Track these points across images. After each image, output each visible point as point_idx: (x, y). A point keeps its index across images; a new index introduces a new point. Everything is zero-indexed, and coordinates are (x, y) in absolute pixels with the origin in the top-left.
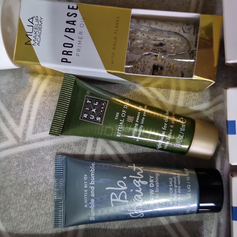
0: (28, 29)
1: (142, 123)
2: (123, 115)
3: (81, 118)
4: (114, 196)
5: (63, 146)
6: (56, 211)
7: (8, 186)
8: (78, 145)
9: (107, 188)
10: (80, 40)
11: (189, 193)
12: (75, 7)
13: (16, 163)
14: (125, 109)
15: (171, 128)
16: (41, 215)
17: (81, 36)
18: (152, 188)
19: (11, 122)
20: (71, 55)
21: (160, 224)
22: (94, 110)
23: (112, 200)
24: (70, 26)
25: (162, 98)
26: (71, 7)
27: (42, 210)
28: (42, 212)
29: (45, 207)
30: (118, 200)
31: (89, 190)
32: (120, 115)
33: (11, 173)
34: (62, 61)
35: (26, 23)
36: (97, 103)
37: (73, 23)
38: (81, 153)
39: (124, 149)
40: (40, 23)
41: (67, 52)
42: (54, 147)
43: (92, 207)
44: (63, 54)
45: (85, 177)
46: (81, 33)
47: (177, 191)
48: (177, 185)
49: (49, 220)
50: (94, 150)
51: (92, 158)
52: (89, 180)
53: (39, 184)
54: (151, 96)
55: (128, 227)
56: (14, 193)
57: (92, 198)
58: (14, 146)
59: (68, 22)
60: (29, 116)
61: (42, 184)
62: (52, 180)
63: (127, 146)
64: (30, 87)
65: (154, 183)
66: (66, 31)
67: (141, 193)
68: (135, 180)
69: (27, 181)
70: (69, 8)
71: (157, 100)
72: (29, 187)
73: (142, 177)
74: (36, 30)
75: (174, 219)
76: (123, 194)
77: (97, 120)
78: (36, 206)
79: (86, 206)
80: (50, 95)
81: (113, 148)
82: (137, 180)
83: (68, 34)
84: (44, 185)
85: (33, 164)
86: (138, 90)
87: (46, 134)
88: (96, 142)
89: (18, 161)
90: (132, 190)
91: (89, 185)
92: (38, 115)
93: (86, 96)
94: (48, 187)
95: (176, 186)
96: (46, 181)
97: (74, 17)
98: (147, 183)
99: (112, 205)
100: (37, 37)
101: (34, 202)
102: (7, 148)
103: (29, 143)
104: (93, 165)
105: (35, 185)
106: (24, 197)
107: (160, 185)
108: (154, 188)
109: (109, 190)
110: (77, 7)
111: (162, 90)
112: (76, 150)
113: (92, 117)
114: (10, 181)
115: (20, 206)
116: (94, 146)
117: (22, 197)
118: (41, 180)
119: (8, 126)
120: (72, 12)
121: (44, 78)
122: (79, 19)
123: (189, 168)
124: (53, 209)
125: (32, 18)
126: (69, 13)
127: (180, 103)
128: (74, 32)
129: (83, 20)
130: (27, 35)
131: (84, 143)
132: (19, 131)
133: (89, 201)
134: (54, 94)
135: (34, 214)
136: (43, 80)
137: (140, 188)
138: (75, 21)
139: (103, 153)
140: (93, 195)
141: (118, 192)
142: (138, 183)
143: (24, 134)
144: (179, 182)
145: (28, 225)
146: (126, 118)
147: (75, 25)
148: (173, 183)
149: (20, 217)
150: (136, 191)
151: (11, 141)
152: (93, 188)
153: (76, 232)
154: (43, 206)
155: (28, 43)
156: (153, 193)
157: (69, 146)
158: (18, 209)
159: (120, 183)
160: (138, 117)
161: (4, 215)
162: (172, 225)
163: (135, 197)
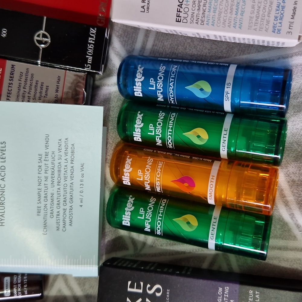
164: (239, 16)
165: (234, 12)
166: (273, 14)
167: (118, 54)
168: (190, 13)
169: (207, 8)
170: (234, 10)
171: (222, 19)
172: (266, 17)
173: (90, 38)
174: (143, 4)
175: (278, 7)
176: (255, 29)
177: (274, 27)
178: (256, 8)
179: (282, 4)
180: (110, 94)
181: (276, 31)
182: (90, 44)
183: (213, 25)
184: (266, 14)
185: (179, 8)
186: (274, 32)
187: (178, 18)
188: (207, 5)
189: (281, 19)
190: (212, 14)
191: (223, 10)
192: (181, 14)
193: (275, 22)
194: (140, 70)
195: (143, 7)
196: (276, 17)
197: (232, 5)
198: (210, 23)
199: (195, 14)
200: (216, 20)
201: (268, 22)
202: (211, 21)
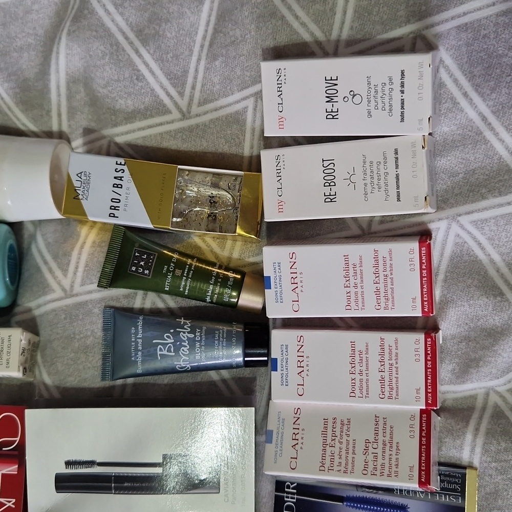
0: (77, 184)
1: (190, 276)
2: (172, 268)
3: (130, 271)
4: (160, 349)
5: (112, 299)
6: (104, 364)
7: (55, 339)
8: (127, 299)
9: (154, 341)
10: (127, 195)
11: (234, 345)
12: (123, 163)
13: (63, 316)
14: (173, 262)
15: (219, 282)
16: (89, 368)
17: (128, 191)
18: (198, 341)
19: (58, 273)
20: (118, 210)
21: (211, 380)
22: (142, 263)
23: (159, 353)
24: (118, 182)
25: (217, 249)
26: (119, 163)
27: (90, 363)
28: (89, 365)
29: (93, 360)
30: (165, 352)
31: (137, 343)
32: (168, 269)
33: (58, 326)
34: (110, 216)
35: (74, 178)
36: (145, 255)
37: (121, 178)
38: (130, 306)
39: (175, 302)
40: (88, 178)
41: (115, 207)
42: (102, 299)
43: (139, 360)
44: (111, 209)
45: (133, 331)
46: (128, 189)
47: (222, 343)
48: (223, 338)
49: (96, 373)
50: (144, 304)
51: (141, 311)
52: (136, 333)
53: (86, 337)
54: (206, 247)
55: (177, 382)
56: (61, 346)
57: (140, 350)
58: (62, 299)
59: (115, 178)
60: (77, 268)
61: (89, 336)
62: (100, 333)
63: (179, 299)
64: (78, 236)
65: (201, 336)
66: (114, 187)
67: (188, 346)
68: (182, 333)
69: (74, 334)
70: (117, 164)
71: (212, 251)
72: (76, 340)
73: (189, 330)
74: (84, 185)
75: (225, 373)
76: (170, 347)
77: (146, 273)
78: (84, 360)
79: (133, 359)
80: (99, 246)
81: (164, 301)
82: (184, 333)
83: (116, 190)
84: (91, 338)
85: (81, 317)
86: (192, 241)
87: (94, 286)
88: (146, 295)
89: (66, 314)
90: (178, 343)
91: (136, 338)
92: (86, 267)
93: (135, 248)
94: (96, 340)
95: (221, 339)
96: (94, 334)
97: (122, 172)
98: (193, 336)
99: (159, 358)
100: (86, 192)
101: (82, 356)
102: (54, 301)
103: (77, 295)
104: (141, 318)
105: (82, 338)
107: (206, 338)
108: (200, 341)
109: (156, 343)
110: (125, 163)
111: (218, 240)
112: (125, 303)
113: (140, 270)
114: (57, 334)
115: (68, 360)
116: (144, 299)
117: (70, 350)
118: (89, 333)
119: (55, 278)
120: (120, 167)
121: (93, 227)
122: (127, 175)
123: (238, 322)
124: (100, 363)
125: (81, 173)
126: (117, 169)
127: (236, 255)
128: (121, 188)
129: (130, 176)
130: (75, 190)
131: (133, 296)
132: (66, 283)
133: (136, 354)
134: (103, 244)
135: (81, 367)
136: (92, 229)
137: (186, 341)
138: (123, 177)
139: (153, 307)
140: (140, 348)
141: (164, 345)
142: (185, 336)
143: (72, 286)
144: (225, 335)
145: (76, 379)
146: (174, 271)
147: (122, 180)
148: (219, 336)
149: (67, 370)
150: (183, 343)
151: (58, 293)
152: (140, 341)
153: (124, 386)
154: (91, 359)
155: (76, 197)
156: (199, 346)
157: (118, 299)
158: (65, 363)
159: (166, 336)
160: (186, 270)
161: (51, 369)
162: (224, 381)
163: (181, 350)
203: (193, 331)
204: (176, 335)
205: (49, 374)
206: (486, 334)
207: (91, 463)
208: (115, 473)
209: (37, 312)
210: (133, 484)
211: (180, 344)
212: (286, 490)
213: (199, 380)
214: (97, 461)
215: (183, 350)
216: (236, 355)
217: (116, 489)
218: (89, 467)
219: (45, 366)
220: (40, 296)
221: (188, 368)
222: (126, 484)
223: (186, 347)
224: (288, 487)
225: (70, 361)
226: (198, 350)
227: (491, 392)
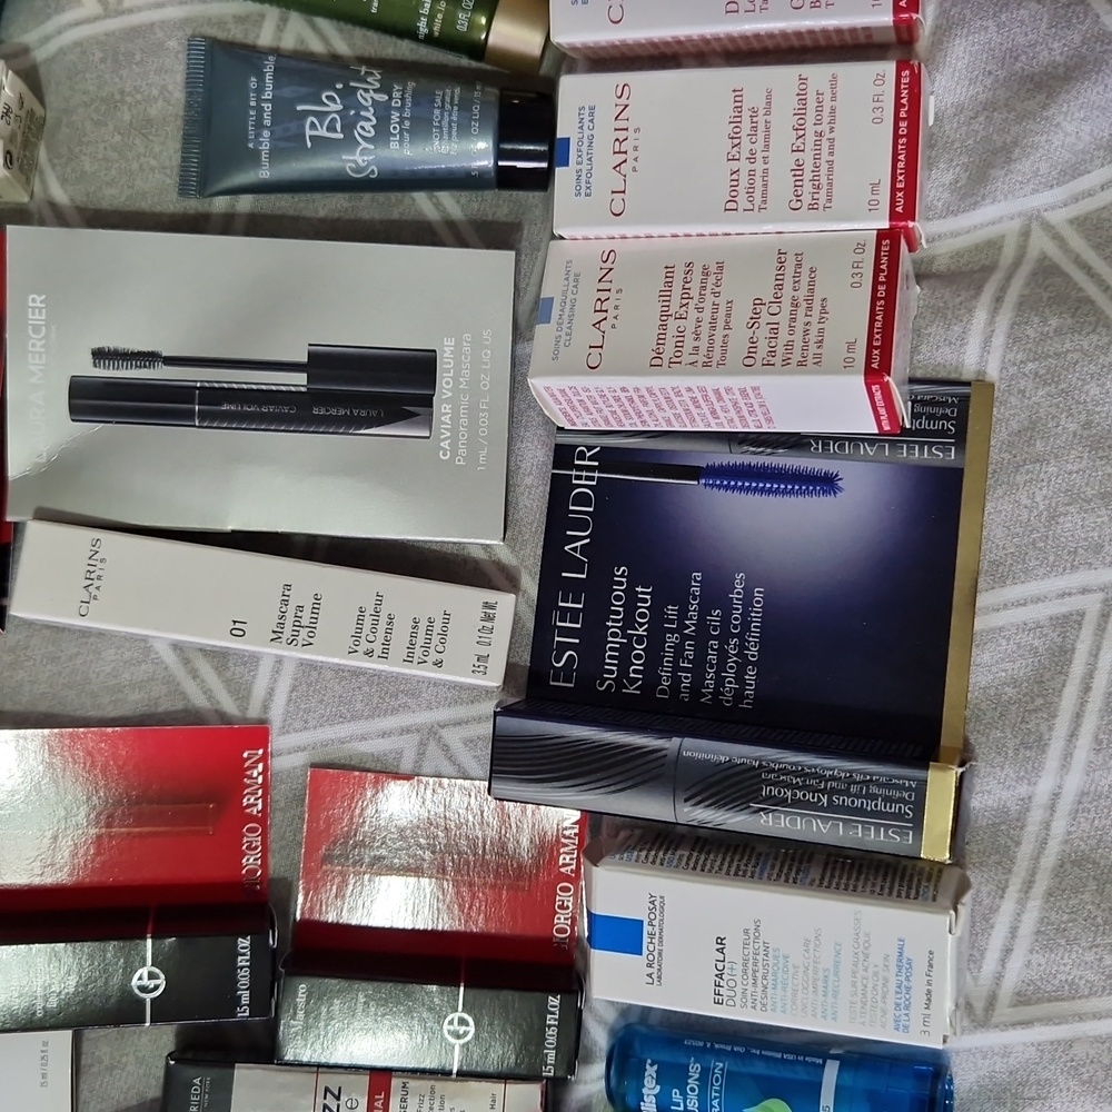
4: (312, 124)
5: (209, 21)
6: (184, 159)
7: (79, 104)
8: (243, 24)
9: (299, 108)
11: (476, 122)
13: (99, 55)
16: (152, 169)
18: (396, 109)
23: (309, 132)
27: (154, 158)
28: (153, 163)
29: (161, 152)
30: (322, 132)
31: (260, 110)
33: (88, 76)
38: (250, 40)
39: (349, 45)
42: (186, 21)
43: (265, 147)
45: (253, 84)
47: (450, 115)
48: (452, 104)
49: (169, 181)
50: (280, 39)
52: (260, 90)
53: (149, 100)
56: (92, 119)
57: (266, 128)
58: (96, 18)
61: (156, 100)
62: (178, 95)
63: (359, 32)
65: (403, 99)
67: (373, 118)
68: (361, 91)
69: (122, 92)
72: (125, 107)
73: (378, 85)
75: (450, 204)
76: (333, 120)
78: (142, 150)
81: (322, 36)
82: (366, 90)
84: (160, 103)
85: (138, 57)
88: (284, 20)
89: (104, 51)
90: (352, 112)
91: (259, 100)
94: (170, 108)
95: (448, 106)
96: (167, 95)
98: (386, 98)
99: (309, 144)
101: (137, 142)
102: (77, 24)
103: (130, 11)
104: (272, 58)
105: (139, 102)
106: (115, 130)
107: (415, 104)
108: (401, 110)
109: (303, 111)
112: (237, 34)
114: (84, 93)
115: (105, 148)
116: (280, 30)
117: (111, 127)
118: (155, 92)
124: (176, 159)
131: (256, 21)
133: (258, 135)
135: (135, 166)
137: (371, 109)
139: (299, 48)
140: (267, 122)
141: (321, 115)
142: (367, 97)
144: (456, 99)
145: (122, 192)
148: (443, 101)
149: (104, 172)
150: (362, 113)
151: (91, 8)
152: (267, 107)
154: (157, 149)
156: (398, 120)
157: (221, 23)
158: (100, 156)
161: (69, 170)
163: (358, 127)
164: (830, 999)
165: (820, 992)
166: (891, 999)
167: (601, 1021)
168: (739, 990)
169: (771, 982)
170: (821, 989)
171: (799, 1002)
172: (880, 1004)
173: (549, 1016)
174: (650, 970)
175: (899, 987)
176: (863, 1023)
177: (896, 1021)
178: (860, 986)
179: (905, 983)
180: (590, 1097)
181: (901, 1028)
182: (550, 1026)
183: (784, 1012)
184: (879, 998)
185: (718, 979)
186: (897, 1029)
187: (717, 997)
188: (770, 977)
189: (907, 1008)
190: (779, 991)
191: (800, 987)
192: (722, 991)
193: (898, 1013)
194: (651, 1071)
195: (650, 975)
196: (898, 1005)
197: (815, 980)
198: (779, 1009)
199: (749, 992)
200: (789, 1003)
201: (884, 1012)
202: (779, 1005)
203: (385, 88)
204: (348, 94)
205: (63, 181)
206: (1032, 86)
207: (149, 358)
208: (201, 381)
209: (40, 55)
210: (242, 407)
211: (357, 114)
212: (577, 462)
213: (395, 215)
214: (164, 354)
215: (362, 128)
216: (479, 152)
217: (203, 416)
218: (145, 367)
219: (53, 167)
220: (49, 17)
221: (373, 171)
222: (225, 407)
223: (369, 120)
224: (582, 456)
225: (110, 153)
226: (395, 128)
227: (1035, 226)
